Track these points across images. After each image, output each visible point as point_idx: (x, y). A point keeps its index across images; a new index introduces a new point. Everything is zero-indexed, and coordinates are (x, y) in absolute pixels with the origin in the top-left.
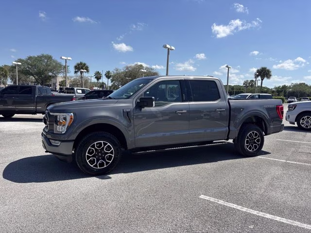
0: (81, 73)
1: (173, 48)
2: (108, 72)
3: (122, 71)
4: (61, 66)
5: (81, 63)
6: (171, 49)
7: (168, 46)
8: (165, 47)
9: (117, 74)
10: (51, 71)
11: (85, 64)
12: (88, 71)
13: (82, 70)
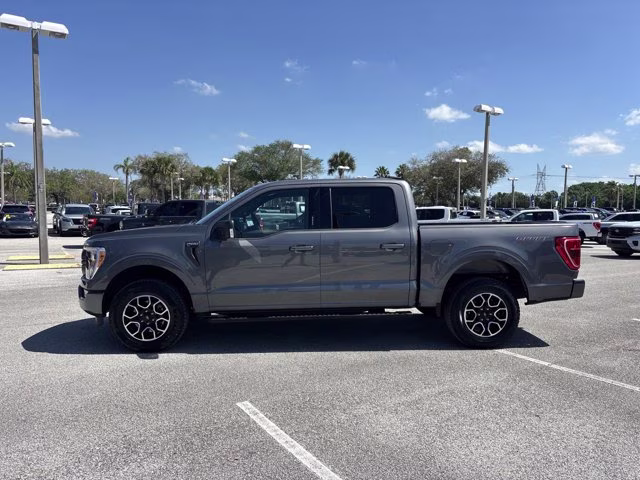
0: (341, 172)
1: (498, 110)
2: (403, 167)
3: (425, 163)
4: (307, 159)
5: (342, 154)
6: (494, 114)
7: (485, 107)
8: (479, 110)
9: (415, 169)
10: (290, 170)
11: (347, 155)
12: (352, 168)
13: (341, 167)
